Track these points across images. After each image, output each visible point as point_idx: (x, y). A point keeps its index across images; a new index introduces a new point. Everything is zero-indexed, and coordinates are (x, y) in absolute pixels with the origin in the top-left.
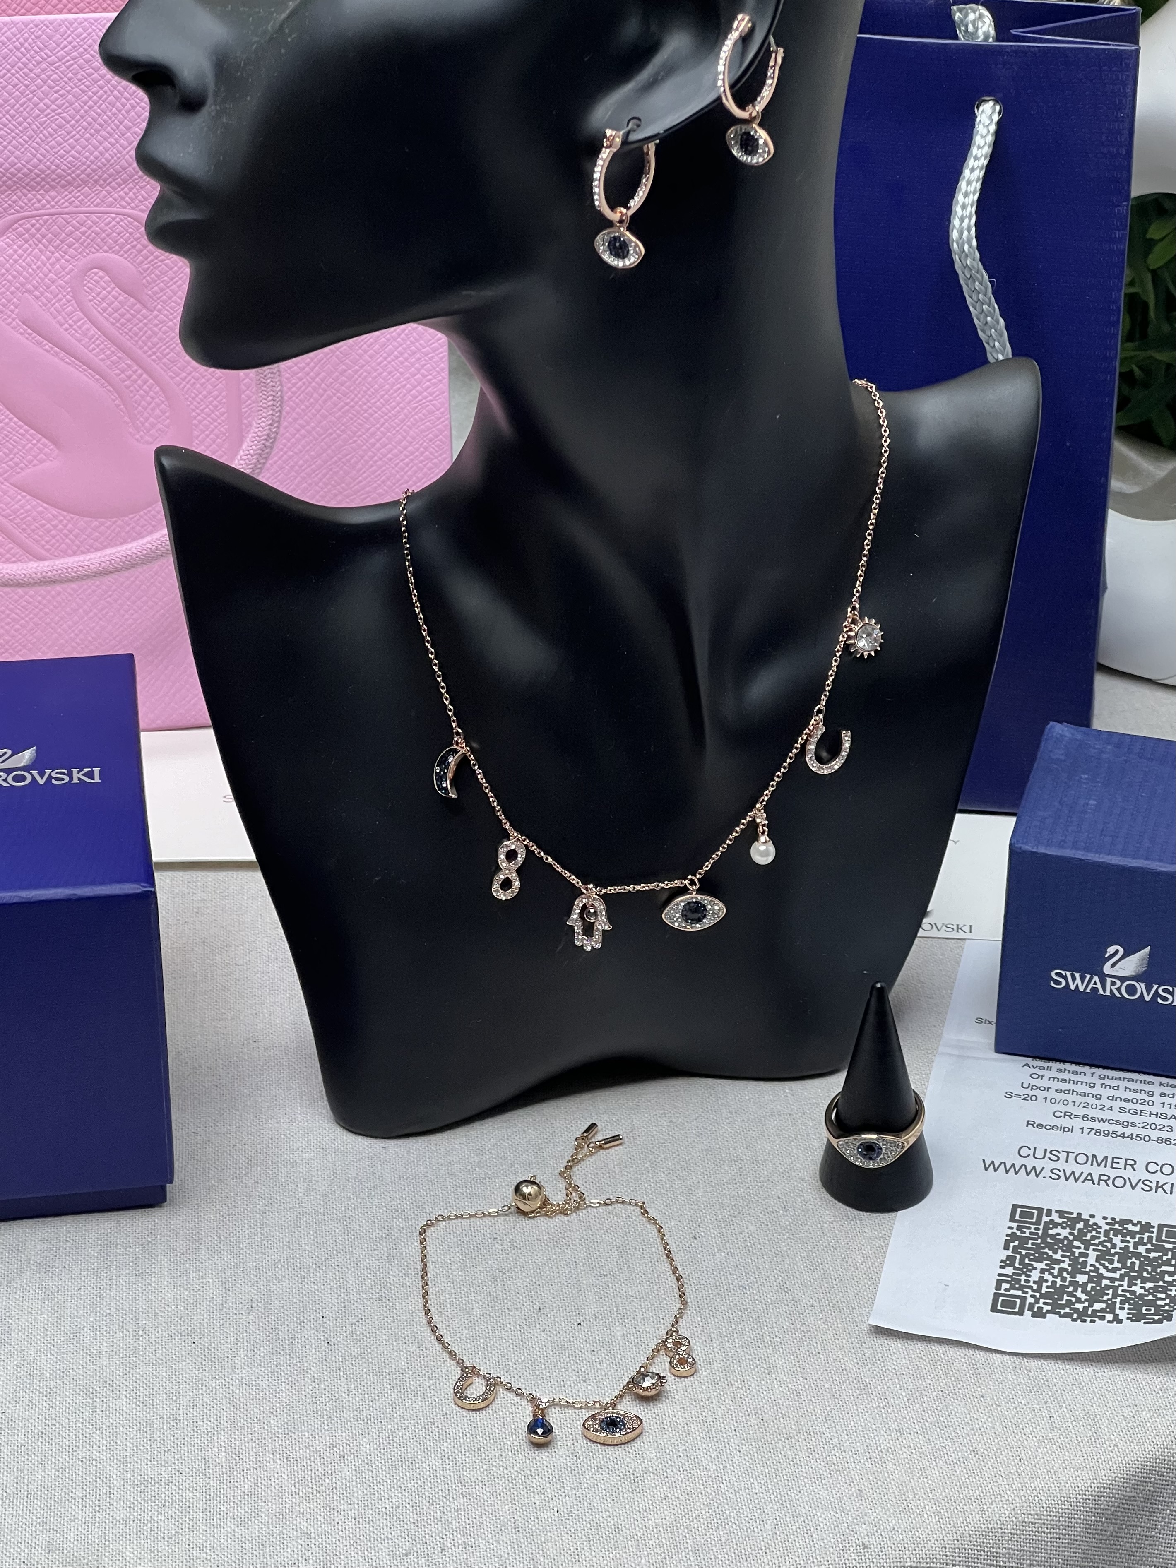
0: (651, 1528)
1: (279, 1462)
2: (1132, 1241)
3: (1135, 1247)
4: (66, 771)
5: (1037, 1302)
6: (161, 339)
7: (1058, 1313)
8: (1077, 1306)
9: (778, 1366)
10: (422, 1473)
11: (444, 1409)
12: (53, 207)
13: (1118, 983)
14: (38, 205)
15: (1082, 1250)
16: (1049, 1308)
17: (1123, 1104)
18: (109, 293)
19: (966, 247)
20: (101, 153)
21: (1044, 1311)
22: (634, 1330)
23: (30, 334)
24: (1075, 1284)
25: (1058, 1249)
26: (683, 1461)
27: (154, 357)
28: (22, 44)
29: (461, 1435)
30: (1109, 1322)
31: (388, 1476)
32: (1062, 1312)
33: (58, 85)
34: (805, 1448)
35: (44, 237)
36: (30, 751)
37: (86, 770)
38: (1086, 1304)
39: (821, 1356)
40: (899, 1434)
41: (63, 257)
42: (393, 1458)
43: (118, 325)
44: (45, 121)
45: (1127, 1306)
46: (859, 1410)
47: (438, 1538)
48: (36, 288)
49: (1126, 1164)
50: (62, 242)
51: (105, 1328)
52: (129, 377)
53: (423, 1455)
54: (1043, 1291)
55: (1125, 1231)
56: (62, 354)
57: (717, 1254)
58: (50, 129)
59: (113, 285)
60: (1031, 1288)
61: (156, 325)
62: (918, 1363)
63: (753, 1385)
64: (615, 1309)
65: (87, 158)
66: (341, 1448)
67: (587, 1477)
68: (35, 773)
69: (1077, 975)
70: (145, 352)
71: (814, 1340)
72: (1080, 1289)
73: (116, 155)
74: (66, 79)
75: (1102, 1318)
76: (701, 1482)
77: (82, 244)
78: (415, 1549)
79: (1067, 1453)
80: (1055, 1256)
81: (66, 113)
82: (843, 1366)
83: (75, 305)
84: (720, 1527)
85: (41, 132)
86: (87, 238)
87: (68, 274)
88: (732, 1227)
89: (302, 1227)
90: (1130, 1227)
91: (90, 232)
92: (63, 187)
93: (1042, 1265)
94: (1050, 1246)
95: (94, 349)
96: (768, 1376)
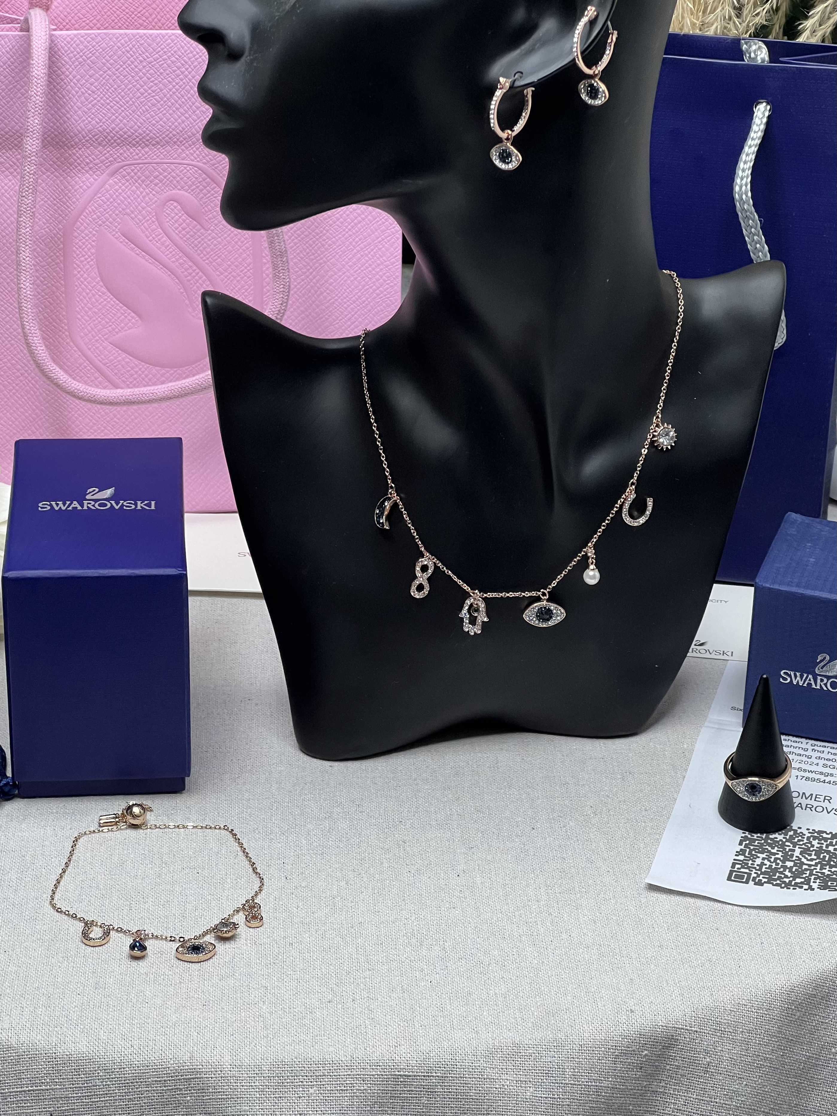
0: (491, 995)
1: (249, 945)
2: (825, 844)
3: (827, 846)
4: (133, 502)
5: (758, 876)
6: (212, 250)
7: (772, 884)
8: (785, 880)
9: (583, 905)
10: (343, 956)
11: (360, 920)
12: (146, 158)
13: (825, 680)
14: (137, 157)
15: (791, 848)
16: (766, 880)
17: (826, 762)
18: (180, 217)
19: (744, 197)
20: (179, 124)
21: (763, 882)
22: (489, 880)
23: (127, 243)
24: (785, 868)
25: (774, 847)
26: (516, 957)
27: (207, 261)
28: (131, 49)
29: (370, 935)
30: (805, 890)
31: (320, 956)
32: (775, 883)
33: (153, 77)
34: (597, 954)
35: (139, 178)
36: (110, 489)
37: (146, 502)
38: (791, 879)
39: (612, 901)
40: (660, 948)
41: (151, 192)
42: (325, 947)
43: (184, 238)
44: (144, 101)
45: (818, 881)
46: (635, 933)
47: (351, 993)
48: (132, 212)
49: (825, 799)
50: (151, 182)
51: (140, 862)
52: (190, 274)
53: (344, 945)
54: (763, 870)
55: (821, 838)
56: (147, 257)
57: (548, 839)
58: (146, 107)
59: (183, 212)
60: (755, 868)
61: (209, 240)
62: (676, 908)
63: (565, 916)
64: (477, 868)
65: (170, 127)
66: (291, 939)
67: (452, 963)
68: (113, 502)
69: (798, 674)
70: (201, 258)
71: (608, 891)
72: (788, 870)
73: (189, 125)
74: (158, 73)
75: (801, 887)
76: (526, 970)
77: (164, 184)
78: (335, 999)
79: (771, 965)
80: (772, 851)
81: (158, 96)
82: (626, 907)
83: (157, 225)
84: (537, 997)
85: (141, 108)
86: (168, 180)
87: (154, 203)
88: (559, 823)
89: (273, 809)
90: (825, 835)
91: (169, 176)
92: (153, 145)
93: (764, 856)
94: (770, 845)
95: (168, 254)
96: (576, 911)
